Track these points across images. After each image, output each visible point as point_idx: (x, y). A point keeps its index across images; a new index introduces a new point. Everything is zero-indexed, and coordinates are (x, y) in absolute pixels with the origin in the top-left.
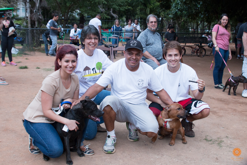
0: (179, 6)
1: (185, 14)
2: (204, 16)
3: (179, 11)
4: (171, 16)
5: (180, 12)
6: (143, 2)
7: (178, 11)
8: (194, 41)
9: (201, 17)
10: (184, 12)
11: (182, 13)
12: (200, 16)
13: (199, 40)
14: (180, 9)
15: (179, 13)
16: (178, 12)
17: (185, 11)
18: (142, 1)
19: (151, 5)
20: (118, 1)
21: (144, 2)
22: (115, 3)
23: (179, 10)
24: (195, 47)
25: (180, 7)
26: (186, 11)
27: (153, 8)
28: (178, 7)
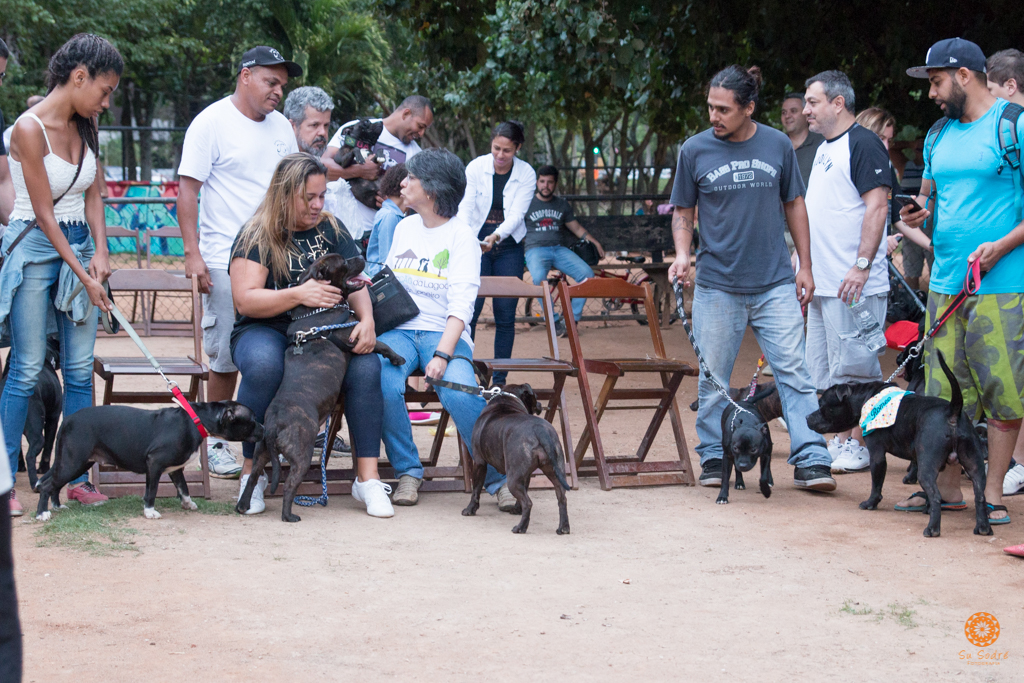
0: (504, 38)
1: (540, 87)
2: (650, 96)
3: (504, 70)
4: (457, 97)
5: (507, 75)
6: (266, 12)
7: (496, 68)
8: (620, 238)
9: (636, 103)
10: (532, 72)
11: (521, 77)
12: (628, 95)
13: (648, 232)
14: (511, 59)
15: (503, 81)
16: (497, 77)
17: (537, 69)
18: (258, 6)
19: (316, 32)
20: (117, 6)
21: (271, 14)
22: (101, 18)
23: (503, 61)
24: (622, 272)
25: (507, 46)
26: (545, 69)
27: (330, 47)
28: (499, 46)
